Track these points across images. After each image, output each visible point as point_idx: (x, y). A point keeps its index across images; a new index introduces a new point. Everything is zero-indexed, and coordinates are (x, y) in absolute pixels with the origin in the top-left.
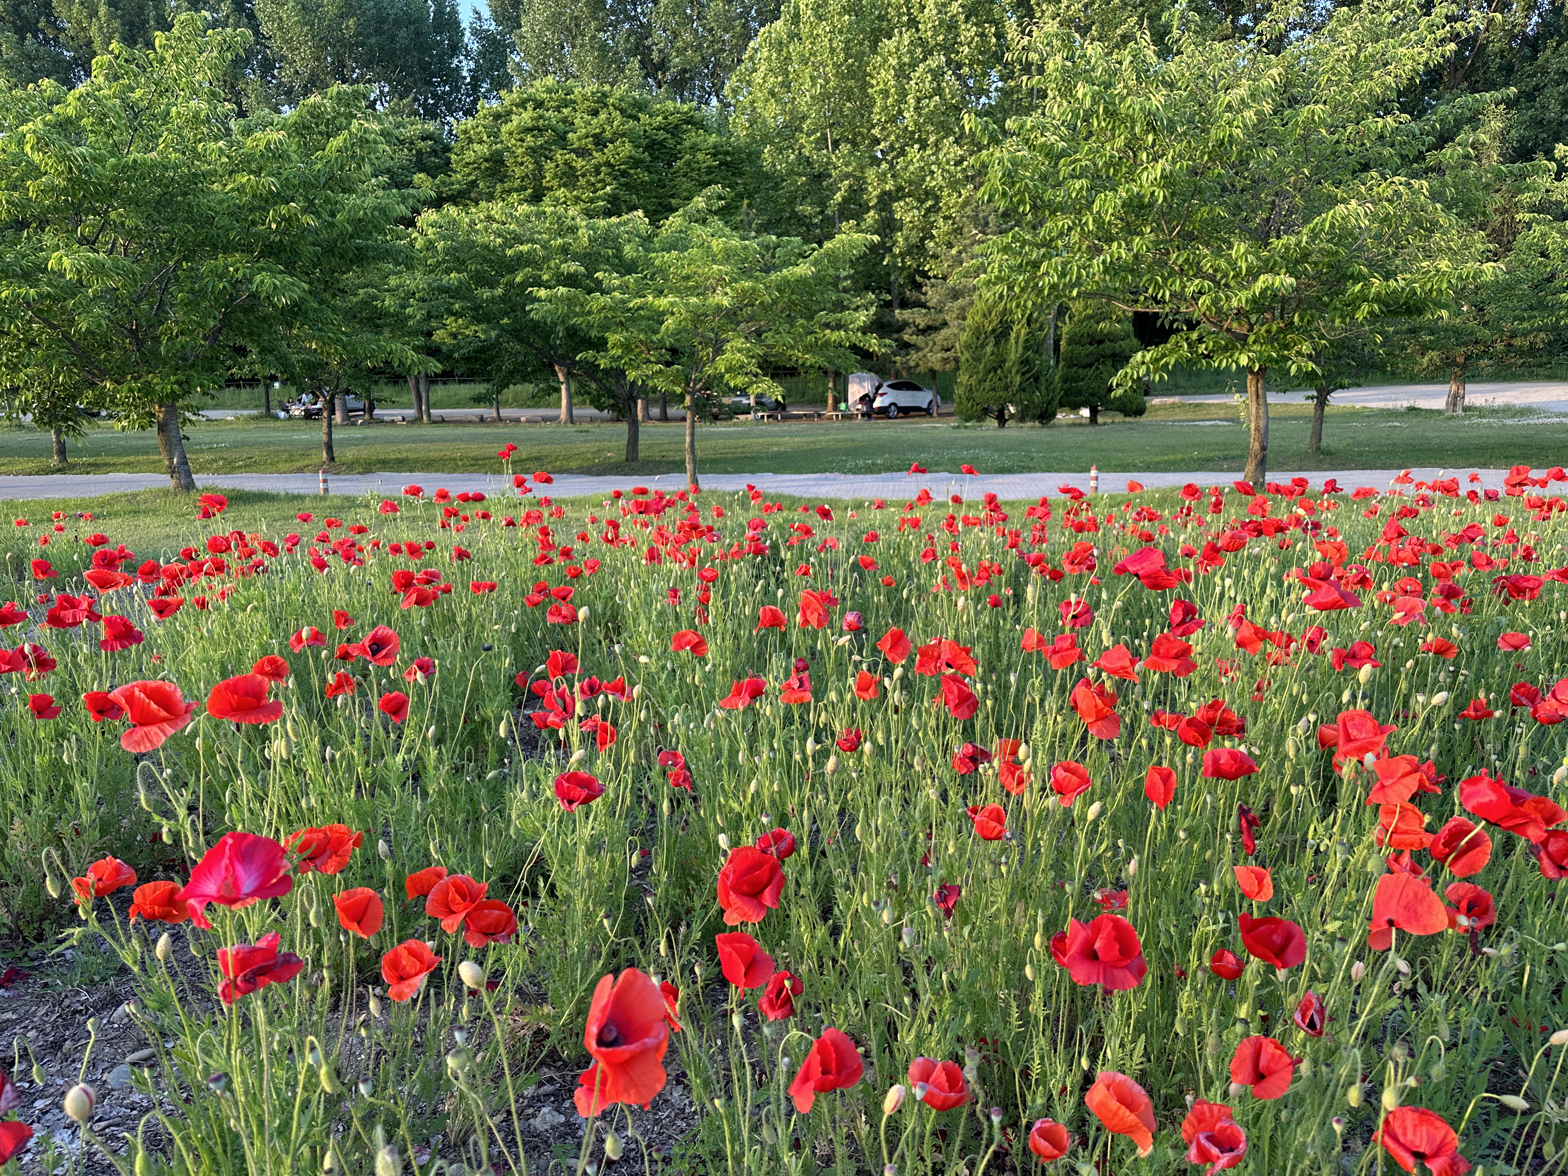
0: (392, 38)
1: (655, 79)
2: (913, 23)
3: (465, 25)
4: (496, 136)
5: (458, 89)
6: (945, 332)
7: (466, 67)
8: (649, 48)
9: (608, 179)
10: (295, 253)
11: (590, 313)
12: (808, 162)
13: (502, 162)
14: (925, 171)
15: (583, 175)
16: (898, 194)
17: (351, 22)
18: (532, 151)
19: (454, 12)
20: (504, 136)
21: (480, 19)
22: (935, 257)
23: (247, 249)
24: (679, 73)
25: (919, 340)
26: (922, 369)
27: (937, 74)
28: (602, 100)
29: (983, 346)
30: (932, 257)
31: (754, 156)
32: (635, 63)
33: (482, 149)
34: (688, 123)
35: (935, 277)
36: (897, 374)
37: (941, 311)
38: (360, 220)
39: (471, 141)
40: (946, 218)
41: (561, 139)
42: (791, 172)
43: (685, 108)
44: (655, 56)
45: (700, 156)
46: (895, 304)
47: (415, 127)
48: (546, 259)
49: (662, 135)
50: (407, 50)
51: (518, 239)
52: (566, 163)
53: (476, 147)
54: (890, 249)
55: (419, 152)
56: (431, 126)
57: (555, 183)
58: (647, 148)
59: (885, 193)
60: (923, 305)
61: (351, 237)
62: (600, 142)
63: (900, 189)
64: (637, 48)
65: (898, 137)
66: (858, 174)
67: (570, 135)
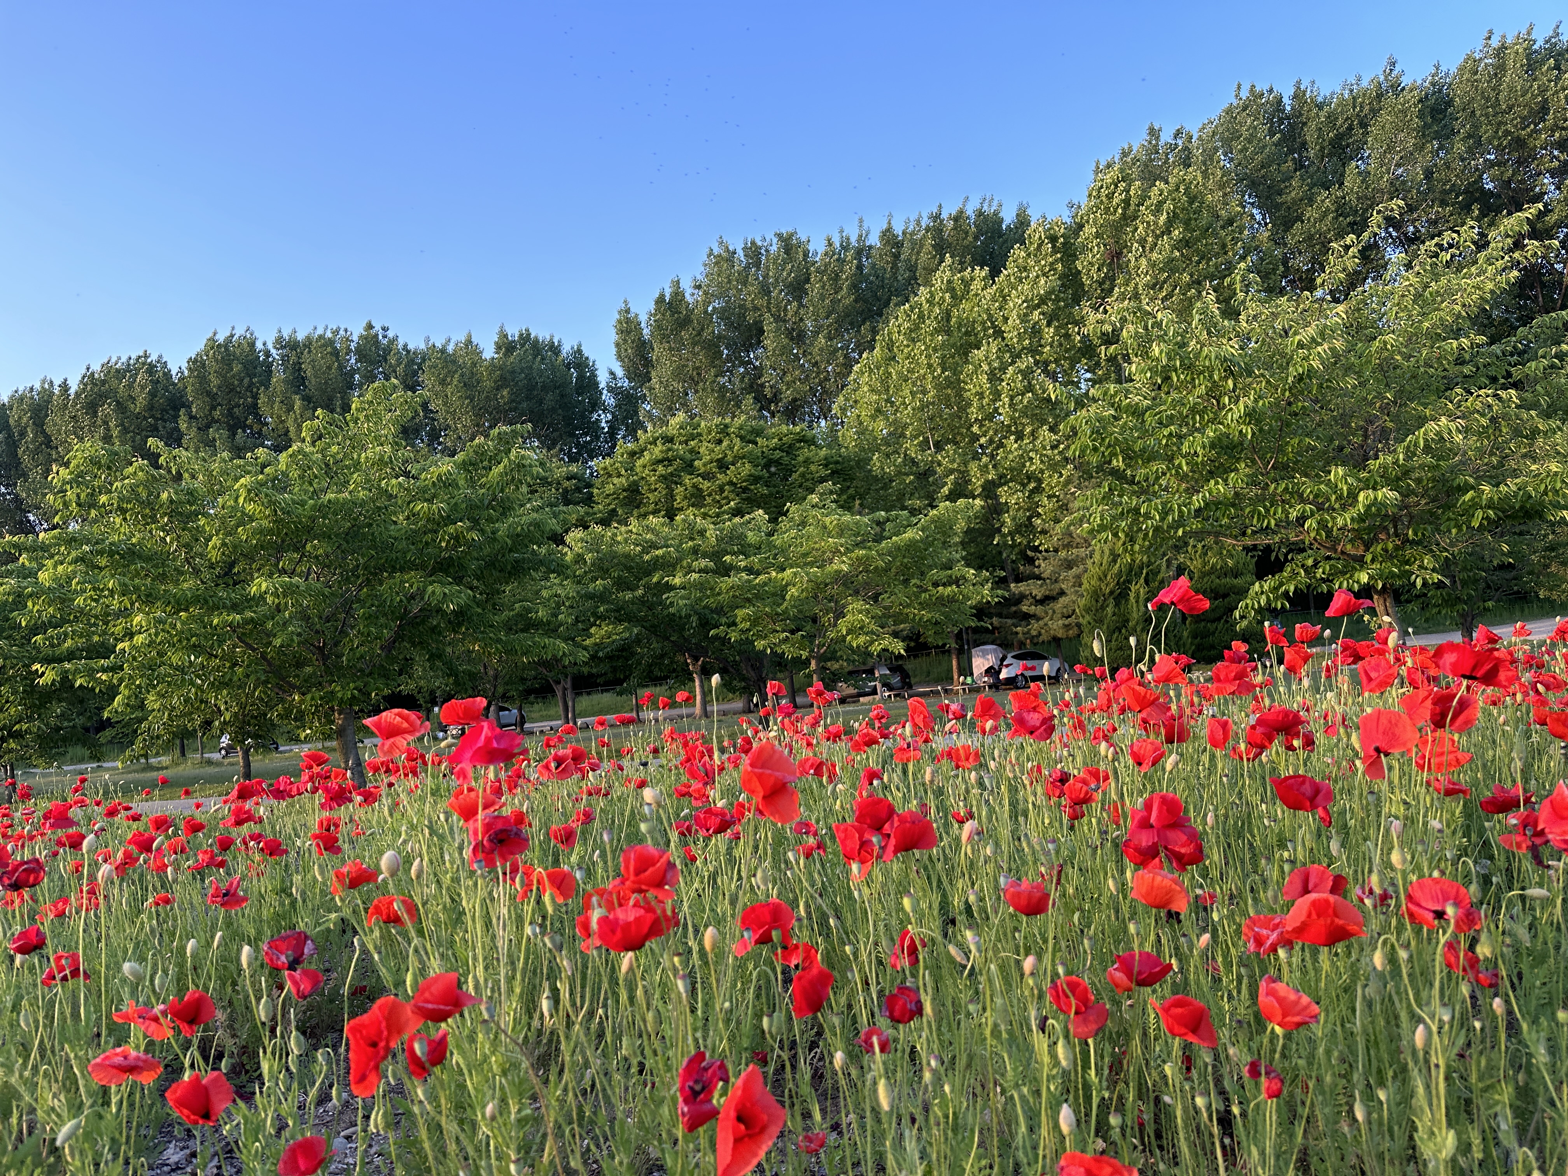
0: (541, 402)
1: (769, 411)
2: (999, 333)
3: (602, 385)
4: (632, 469)
5: (598, 438)
6: (1063, 600)
7: (604, 419)
8: (762, 386)
9: (732, 496)
10: (462, 567)
11: (719, 594)
12: (913, 460)
13: (638, 492)
14: (1025, 458)
15: (710, 495)
16: (1002, 480)
17: (505, 393)
18: (664, 478)
19: (594, 376)
20: (638, 470)
21: (615, 378)
22: (1044, 532)
23: (422, 567)
24: (790, 403)
25: (1039, 610)
26: (1044, 637)
27: (1026, 374)
28: (724, 430)
29: (1103, 608)
30: (1041, 532)
31: (862, 462)
32: (749, 400)
33: (621, 481)
34: (800, 441)
35: (1047, 551)
36: (1022, 644)
37: (1056, 581)
38: (518, 535)
39: (610, 476)
40: (1049, 497)
41: (689, 467)
42: (899, 473)
43: (798, 429)
44: (767, 391)
45: (813, 468)
46: (1010, 579)
47: (560, 469)
48: (679, 560)
49: (778, 454)
50: (553, 410)
51: (654, 546)
52: (694, 486)
53: (616, 480)
54: (999, 530)
55: (566, 491)
56: (574, 468)
57: (685, 503)
58: (767, 466)
59: (987, 482)
60: (1038, 577)
61: (511, 551)
62: (723, 465)
63: (1002, 476)
64: (751, 386)
65: (996, 432)
66: (962, 469)
67: (696, 463)
